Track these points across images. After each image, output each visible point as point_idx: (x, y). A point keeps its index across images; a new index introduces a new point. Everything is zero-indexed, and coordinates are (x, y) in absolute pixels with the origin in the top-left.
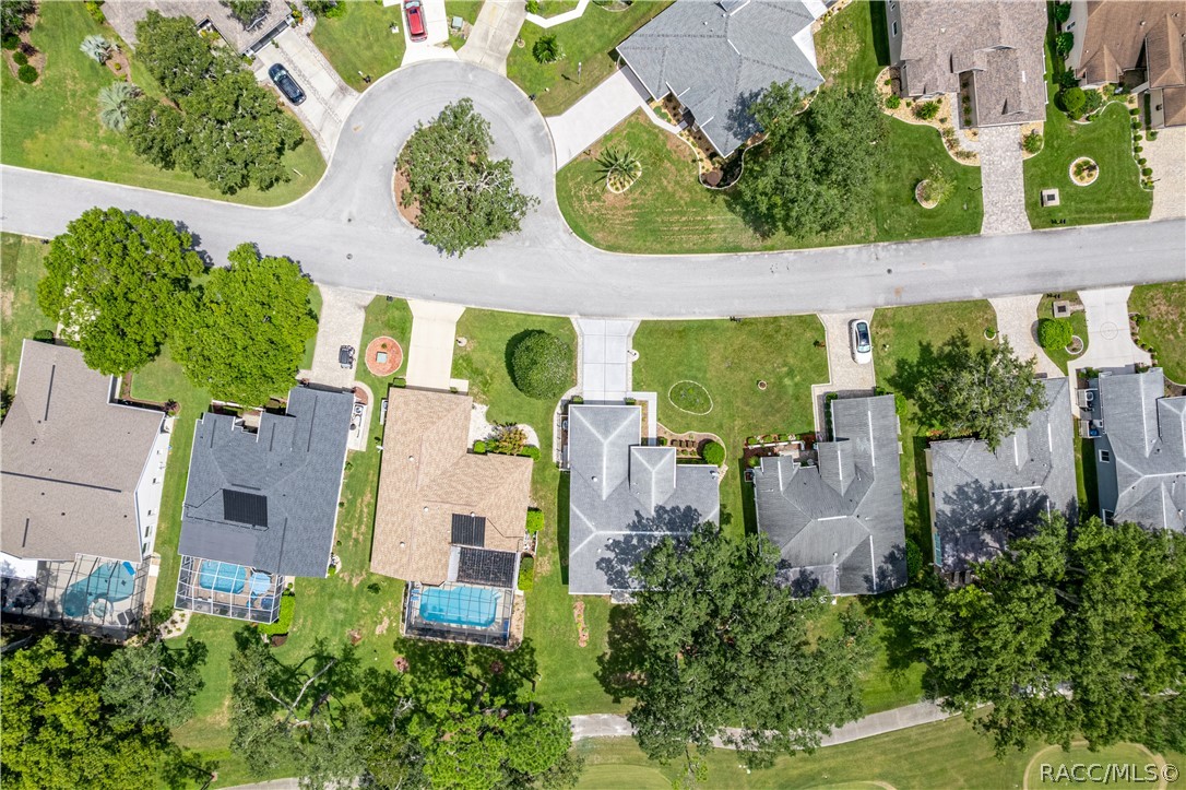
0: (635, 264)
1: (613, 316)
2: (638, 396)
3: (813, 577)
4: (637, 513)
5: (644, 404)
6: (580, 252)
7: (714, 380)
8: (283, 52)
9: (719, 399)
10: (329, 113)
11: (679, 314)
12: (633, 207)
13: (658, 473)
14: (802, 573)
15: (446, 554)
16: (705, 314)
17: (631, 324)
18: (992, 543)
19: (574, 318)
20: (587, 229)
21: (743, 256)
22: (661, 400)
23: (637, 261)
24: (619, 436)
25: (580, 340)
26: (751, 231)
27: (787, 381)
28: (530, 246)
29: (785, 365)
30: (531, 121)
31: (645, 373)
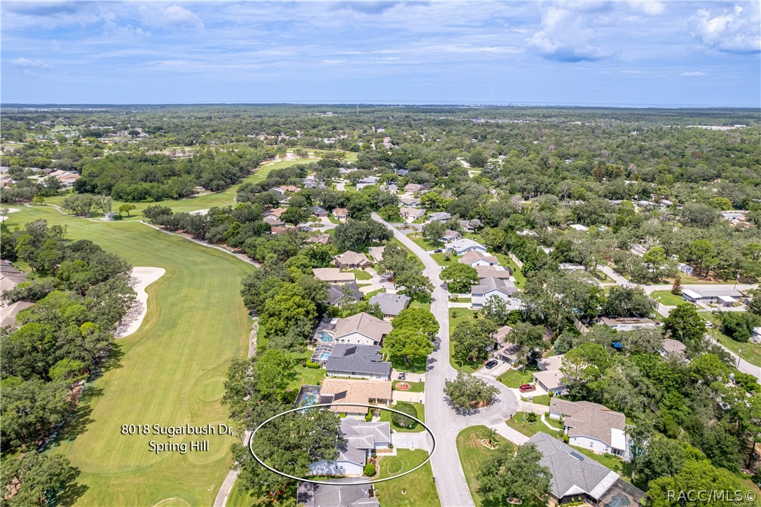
0: (452, 449)
2: (394, 450)
3: (308, 501)
5: (392, 452)
6: (454, 432)
11: (433, 463)
12: (477, 447)
14: (311, 496)
15: (331, 393)
17: (426, 449)
19: (425, 431)
20: (464, 435)
21: (466, 484)
22: (394, 457)
24: (377, 432)
25: (417, 433)
26: (479, 487)
27: (406, 501)
28: (453, 419)
29: (415, 500)
30: (502, 418)
31: (405, 452)
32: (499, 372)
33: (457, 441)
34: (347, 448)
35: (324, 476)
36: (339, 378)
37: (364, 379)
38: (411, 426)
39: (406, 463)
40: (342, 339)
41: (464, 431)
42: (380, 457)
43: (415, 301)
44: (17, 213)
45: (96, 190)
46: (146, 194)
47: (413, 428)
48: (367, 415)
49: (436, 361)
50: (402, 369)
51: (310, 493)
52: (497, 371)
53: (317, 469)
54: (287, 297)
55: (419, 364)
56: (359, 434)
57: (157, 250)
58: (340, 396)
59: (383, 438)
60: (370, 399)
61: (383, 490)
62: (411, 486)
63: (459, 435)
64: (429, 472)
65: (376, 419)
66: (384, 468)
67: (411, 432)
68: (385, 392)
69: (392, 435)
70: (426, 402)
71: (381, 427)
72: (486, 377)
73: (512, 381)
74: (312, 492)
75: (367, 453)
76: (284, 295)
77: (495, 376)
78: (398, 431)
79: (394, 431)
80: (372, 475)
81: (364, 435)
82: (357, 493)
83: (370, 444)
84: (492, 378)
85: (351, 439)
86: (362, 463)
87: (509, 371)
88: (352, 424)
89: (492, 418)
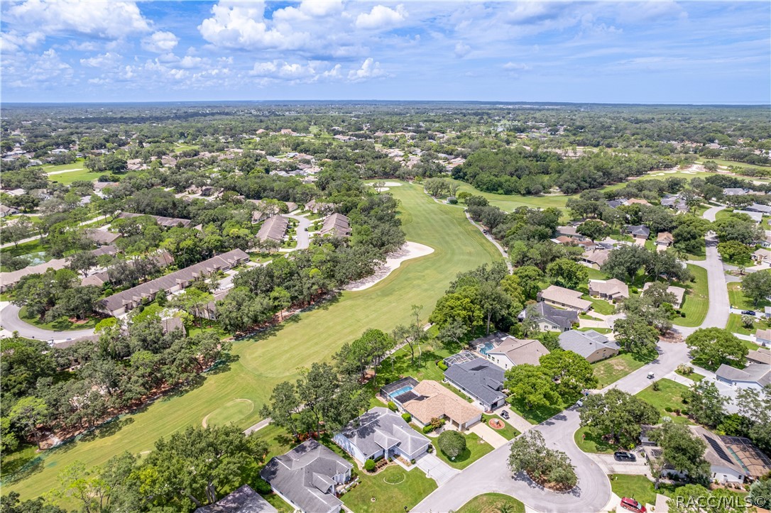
1: (449, 481)
2: (413, 467)
4: (380, 426)
5: (409, 466)
6: (484, 489)
7: (393, 489)
8: (641, 465)
9: (385, 485)
10: (605, 462)
13: (385, 438)
14: (305, 451)
15: (421, 393)
17: (440, 484)
18: (230, 505)
19: (460, 471)
20: (492, 497)
22: (404, 471)
24: (407, 442)
25: (450, 467)
27: (365, 507)
28: (500, 477)
31: (419, 474)
32: (624, 470)
33: (476, 498)
34: (367, 437)
35: (340, 448)
36: (452, 387)
37: (470, 399)
38: (453, 458)
39: (407, 482)
40: (493, 356)
41: (495, 494)
42: (395, 463)
43: (629, 354)
44: (398, 187)
45: (466, 178)
46: (499, 186)
47: (454, 461)
48: (427, 426)
49: (566, 420)
50: (518, 410)
51: (308, 449)
52: (623, 468)
53: (339, 439)
54: (460, 296)
55: (542, 414)
56: (392, 434)
57: (448, 234)
58: (422, 398)
59: (406, 449)
60: (445, 415)
61: (362, 487)
62: (385, 500)
63: (486, 494)
64: (415, 502)
65: (434, 435)
66: (385, 473)
67: (448, 464)
68: (462, 416)
69: (429, 454)
70: (498, 449)
71: (417, 439)
72: (600, 465)
73: (628, 488)
74: (309, 449)
75: (384, 451)
76: (460, 294)
77: (613, 471)
78: (437, 455)
79: (435, 452)
80: (368, 471)
81: (395, 437)
82: (330, 471)
83: (386, 444)
84: (606, 471)
85: (378, 431)
86: (365, 455)
87: (639, 477)
88: (397, 424)
89: (543, 504)
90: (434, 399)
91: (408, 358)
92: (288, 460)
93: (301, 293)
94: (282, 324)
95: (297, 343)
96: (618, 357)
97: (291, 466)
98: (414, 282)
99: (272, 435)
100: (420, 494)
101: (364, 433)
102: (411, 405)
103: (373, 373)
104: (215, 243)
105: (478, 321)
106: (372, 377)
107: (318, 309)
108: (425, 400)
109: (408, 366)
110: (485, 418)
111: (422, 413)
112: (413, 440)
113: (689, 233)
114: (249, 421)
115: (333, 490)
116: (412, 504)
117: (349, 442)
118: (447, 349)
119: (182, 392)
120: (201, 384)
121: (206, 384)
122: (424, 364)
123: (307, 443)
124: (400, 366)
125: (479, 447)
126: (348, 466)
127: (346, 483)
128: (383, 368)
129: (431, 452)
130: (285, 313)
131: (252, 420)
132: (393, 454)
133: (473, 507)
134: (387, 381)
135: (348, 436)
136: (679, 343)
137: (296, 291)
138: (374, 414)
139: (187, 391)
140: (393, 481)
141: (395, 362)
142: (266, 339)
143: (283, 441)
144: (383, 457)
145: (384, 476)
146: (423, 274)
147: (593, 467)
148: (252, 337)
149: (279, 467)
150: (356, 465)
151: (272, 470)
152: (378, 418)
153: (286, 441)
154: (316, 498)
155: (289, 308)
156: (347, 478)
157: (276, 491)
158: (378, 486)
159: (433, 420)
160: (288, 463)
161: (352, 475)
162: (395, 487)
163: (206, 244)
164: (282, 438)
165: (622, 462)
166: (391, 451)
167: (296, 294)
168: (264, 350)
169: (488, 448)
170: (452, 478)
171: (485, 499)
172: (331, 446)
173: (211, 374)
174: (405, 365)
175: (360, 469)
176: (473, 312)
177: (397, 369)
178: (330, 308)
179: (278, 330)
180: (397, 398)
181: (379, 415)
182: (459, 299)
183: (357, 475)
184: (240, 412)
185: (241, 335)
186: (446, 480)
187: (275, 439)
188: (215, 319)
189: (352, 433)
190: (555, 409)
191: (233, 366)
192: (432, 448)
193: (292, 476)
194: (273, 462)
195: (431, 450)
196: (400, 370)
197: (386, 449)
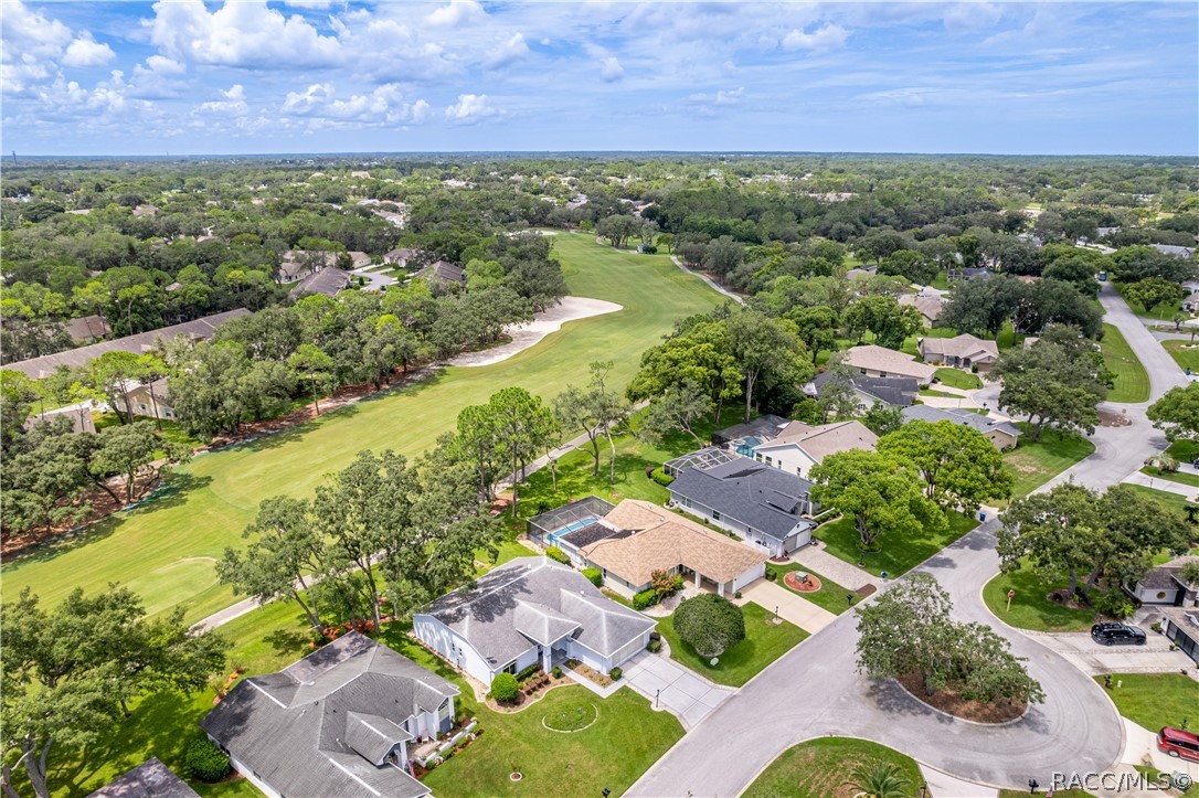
0: (754, 762)
1: (713, 715)
2: (616, 686)
4: (528, 592)
5: (606, 685)
6: (805, 729)
7: (567, 746)
8: (1163, 651)
9: (546, 736)
10: (1075, 650)
11: (664, 763)
13: (541, 621)
14: (336, 661)
16: (643, 784)
17: (692, 725)
19: (737, 691)
20: (828, 749)
22: (595, 698)
23: (756, 766)
24: (598, 626)
25: (710, 683)
28: (839, 700)
30: (1000, 775)
31: (633, 704)
32: (1128, 665)
33: (789, 754)
34: (497, 618)
35: (430, 653)
36: (688, 516)
37: (732, 535)
38: (714, 662)
39: (604, 724)
41: (836, 742)
42: (571, 680)
47: (717, 667)
48: (641, 593)
49: (953, 566)
50: (842, 551)
51: (345, 656)
52: (1120, 659)
53: (426, 631)
54: (690, 341)
55: (899, 558)
56: (559, 610)
57: (646, 288)
58: (625, 534)
59: (598, 645)
60: (681, 567)
61: (485, 745)
62: (548, 776)
63: (812, 743)
64: (630, 775)
65: (661, 612)
66: (545, 706)
67: (704, 674)
68: (724, 565)
69: (653, 656)
70: (818, 635)
71: (622, 620)
72: (1065, 655)
73: (1155, 704)
74: (347, 656)
75: (540, 654)
76: (690, 337)
77: (1103, 669)
78: (673, 657)
79: (667, 650)
80: (502, 702)
81: (567, 616)
82: (395, 705)
83: (546, 636)
84: (1089, 672)
85: (524, 606)
86: (493, 662)
87: (1170, 677)
88: (570, 588)
89: (964, 757)
90: (656, 533)
91: (586, 467)
92: (285, 684)
93: (359, 359)
94: (317, 421)
95: (343, 451)
96: (1018, 451)
97: (288, 701)
98: (590, 351)
99: (261, 631)
100: (641, 753)
101: (488, 609)
102: (601, 551)
103: (510, 496)
104: (197, 296)
105: (732, 388)
106: (509, 505)
107: (395, 395)
108: (634, 536)
109: (588, 482)
110: (775, 570)
111: (630, 564)
112: (612, 621)
113: (1073, 268)
114: (206, 604)
115: (403, 756)
116: (621, 781)
117: (451, 632)
118: (669, 450)
119: (53, 552)
120: (106, 533)
121: (119, 533)
122: (622, 477)
123: (342, 643)
124: (570, 483)
125: (771, 634)
126: (446, 690)
127: (442, 737)
128: (533, 487)
129: (658, 650)
130: (325, 404)
131: (213, 601)
132: (563, 658)
133: (785, 778)
134: (543, 508)
135: (447, 620)
136: (1122, 427)
137: (348, 358)
138: (513, 570)
139: (66, 549)
140: (568, 725)
141: (558, 476)
142: (279, 446)
143: (285, 643)
144: (538, 668)
145: (544, 713)
146: (605, 339)
147: (1052, 661)
148: (248, 445)
149: (255, 703)
150: (468, 691)
151: (238, 711)
152: (524, 575)
153: (294, 643)
154: (351, 781)
155: (336, 395)
156: (444, 723)
157: (243, 771)
158: (529, 741)
159: (656, 575)
160: (284, 691)
161: (458, 714)
162: (574, 739)
163: (180, 299)
164: (285, 637)
165: (1114, 648)
166: (558, 653)
167: (348, 363)
168: (268, 466)
169: (792, 636)
170: (719, 709)
171: (812, 755)
172: (409, 647)
173: (139, 513)
174: (583, 479)
175: (480, 699)
176: (720, 370)
177: (564, 488)
178: (422, 393)
179: (307, 431)
180: (567, 538)
181: (525, 570)
182: (688, 346)
183: (470, 714)
184: (188, 584)
185: (224, 443)
186: (703, 714)
187: (267, 640)
188: (172, 418)
189: (459, 611)
190: (923, 547)
191: (192, 496)
192: (658, 639)
193: (287, 725)
194: (242, 693)
195: (655, 645)
196: (569, 489)
197: (547, 644)
